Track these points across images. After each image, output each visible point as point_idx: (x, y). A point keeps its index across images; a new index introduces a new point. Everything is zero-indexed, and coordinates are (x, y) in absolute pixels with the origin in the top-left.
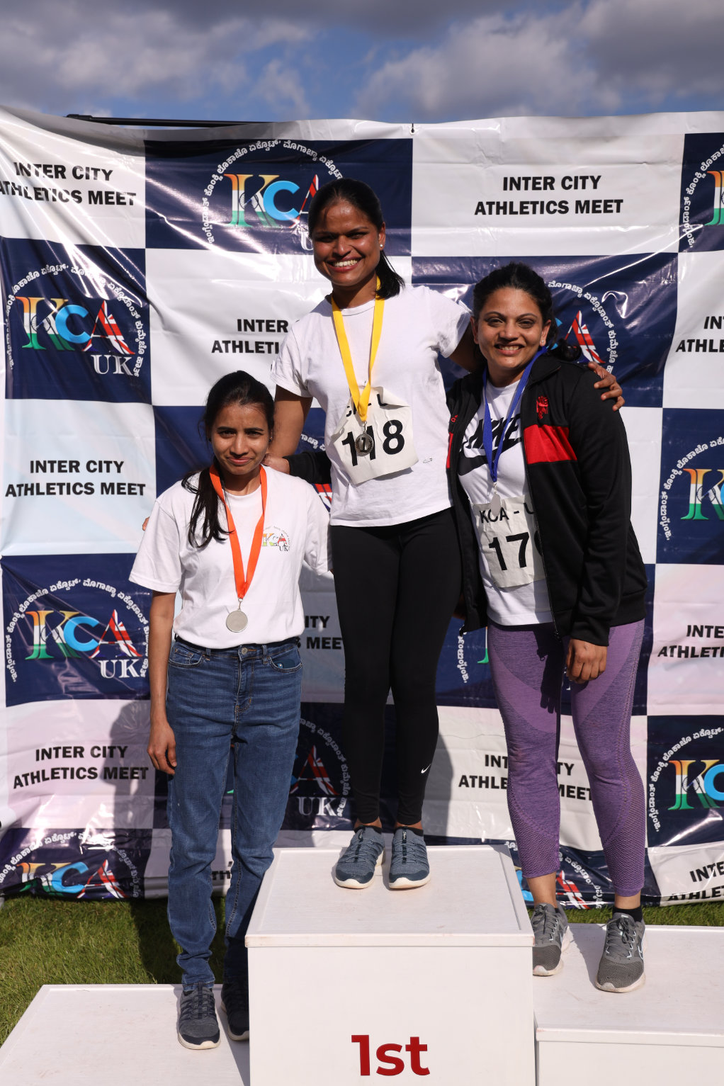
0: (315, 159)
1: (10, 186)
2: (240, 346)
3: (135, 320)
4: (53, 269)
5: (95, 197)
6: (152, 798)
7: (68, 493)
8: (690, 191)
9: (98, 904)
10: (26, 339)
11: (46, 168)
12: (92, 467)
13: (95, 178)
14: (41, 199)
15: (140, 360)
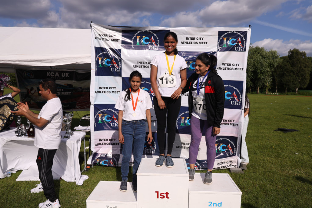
0: (152, 34)
1: (98, 38)
2: (138, 66)
3: (119, 62)
4: (104, 53)
6: (120, 149)
8: (219, 41)
9: (110, 167)
10: (99, 65)
11: (104, 35)
12: (110, 88)
13: (113, 37)
14: (103, 40)
15: (120, 69)
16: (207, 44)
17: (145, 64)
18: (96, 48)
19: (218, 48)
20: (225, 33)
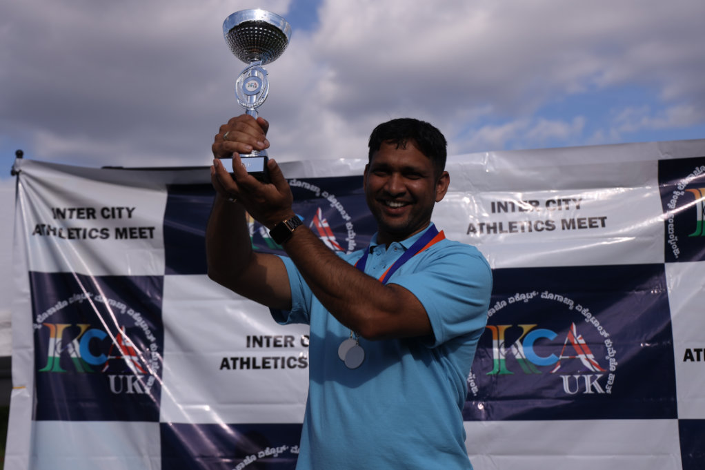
0: (318, 195)
1: (46, 228)
2: (248, 363)
3: (150, 343)
4: (78, 298)
5: (121, 233)
8: (672, 206)
10: (48, 362)
11: (80, 211)
13: (120, 216)
14: (73, 238)
15: (151, 380)
16: (603, 225)
17: (286, 346)
18: (36, 279)
19: (669, 241)
20: (697, 168)
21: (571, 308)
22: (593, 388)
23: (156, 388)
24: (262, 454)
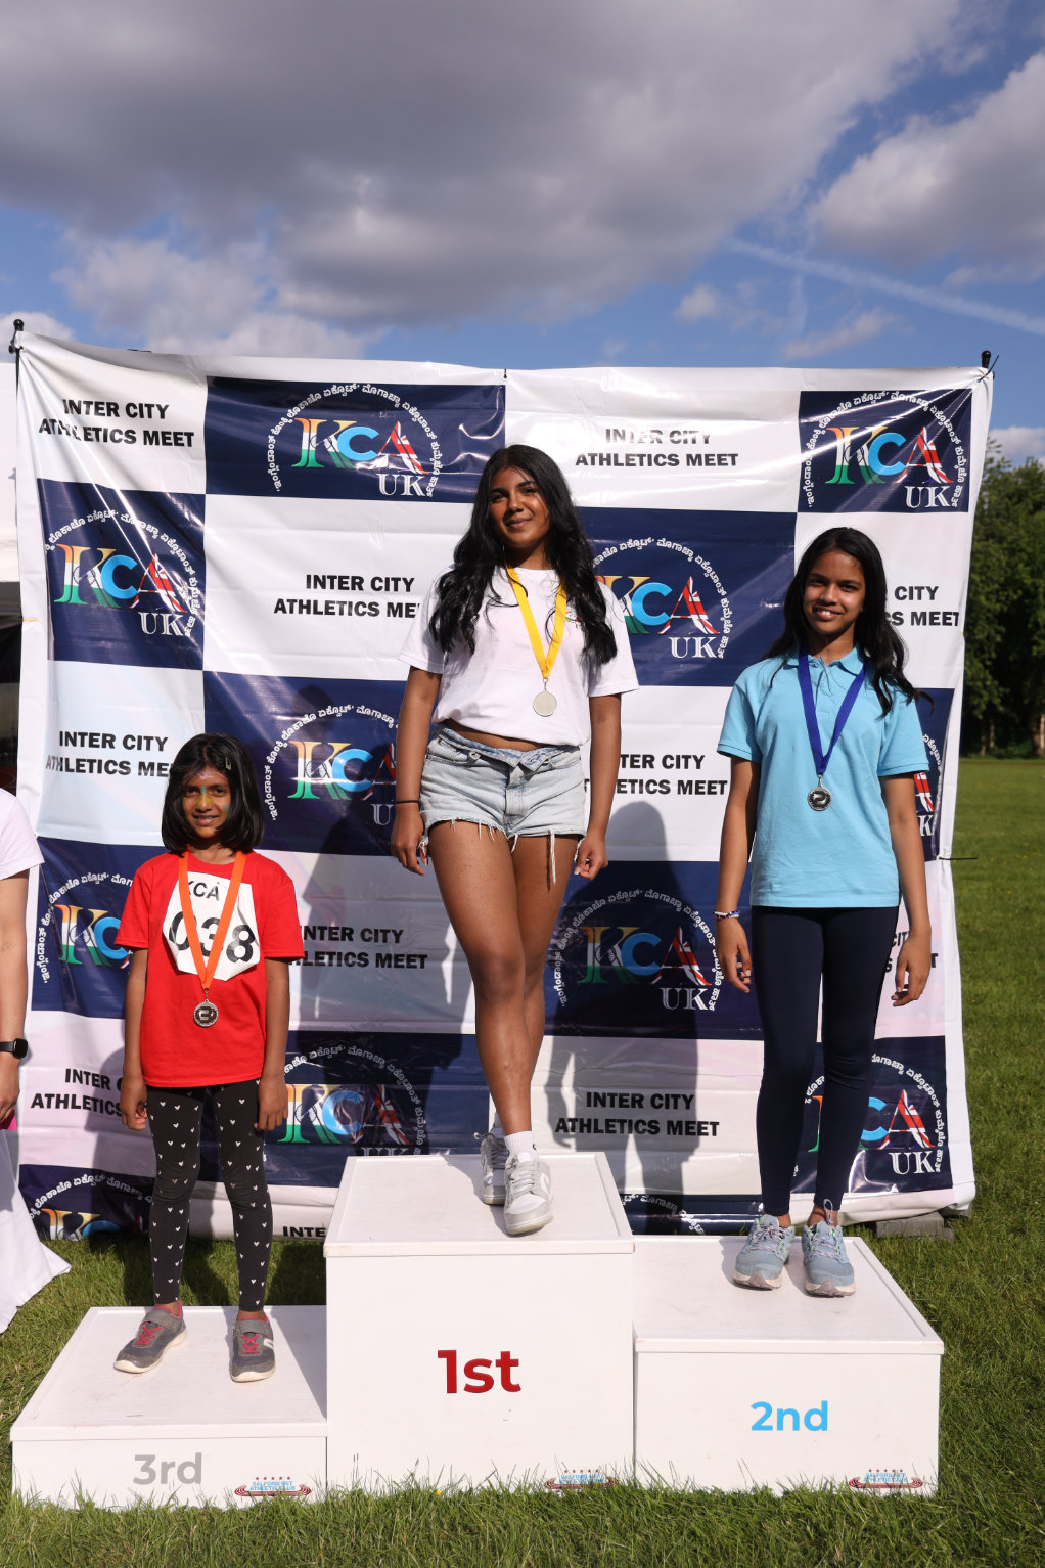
0: (397, 406)
1: (57, 425)
2: (308, 607)
3: (189, 576)
4: (98, 515)
5: (151, 437)
7: (100, 771)
8: (810, 446)
10: (65, 592)
12: (130, 742)
13: (150, 416)
14: (91, 440)
15: (192, 620)
16: (734, 463)
17: (353, 589)
18: (46, 488)
19: (805, 488)
20: (842, 404)
21: (690, 560)
22: (703, 651)
23: (198, 629)
24: (322, 713)
